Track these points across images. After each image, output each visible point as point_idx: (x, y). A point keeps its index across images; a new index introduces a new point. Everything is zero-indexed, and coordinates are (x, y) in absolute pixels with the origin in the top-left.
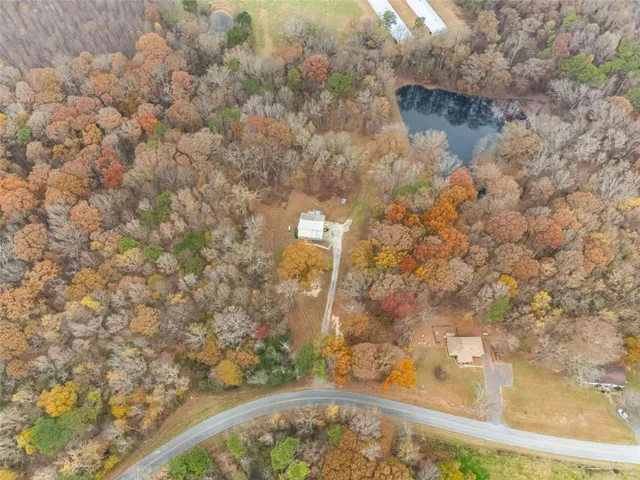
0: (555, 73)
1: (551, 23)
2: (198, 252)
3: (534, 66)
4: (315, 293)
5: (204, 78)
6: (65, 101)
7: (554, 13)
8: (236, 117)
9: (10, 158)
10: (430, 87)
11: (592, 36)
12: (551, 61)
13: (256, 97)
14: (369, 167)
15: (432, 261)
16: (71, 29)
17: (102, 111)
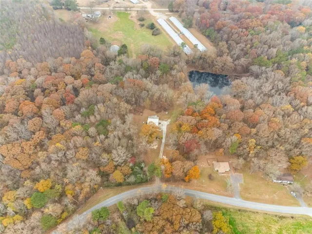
0: (252, 64)
1: (249, 46)
2: (106, 128)
3: (243, 61)
4: (155, 147)
5: (109, 67)
6: (51, 75)
7: (249, 42)
8: (121, 79)
9: (27, 95)
10: (201, 71)
11: (266, 49)
12: (250, 59)
13: (130, 72)
14: (177, 101)
15: (205, 128)
16: (54, 49)
17: (66, 77)
